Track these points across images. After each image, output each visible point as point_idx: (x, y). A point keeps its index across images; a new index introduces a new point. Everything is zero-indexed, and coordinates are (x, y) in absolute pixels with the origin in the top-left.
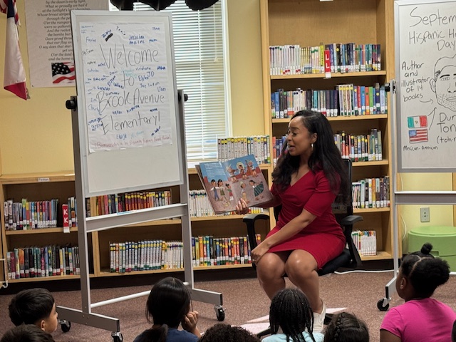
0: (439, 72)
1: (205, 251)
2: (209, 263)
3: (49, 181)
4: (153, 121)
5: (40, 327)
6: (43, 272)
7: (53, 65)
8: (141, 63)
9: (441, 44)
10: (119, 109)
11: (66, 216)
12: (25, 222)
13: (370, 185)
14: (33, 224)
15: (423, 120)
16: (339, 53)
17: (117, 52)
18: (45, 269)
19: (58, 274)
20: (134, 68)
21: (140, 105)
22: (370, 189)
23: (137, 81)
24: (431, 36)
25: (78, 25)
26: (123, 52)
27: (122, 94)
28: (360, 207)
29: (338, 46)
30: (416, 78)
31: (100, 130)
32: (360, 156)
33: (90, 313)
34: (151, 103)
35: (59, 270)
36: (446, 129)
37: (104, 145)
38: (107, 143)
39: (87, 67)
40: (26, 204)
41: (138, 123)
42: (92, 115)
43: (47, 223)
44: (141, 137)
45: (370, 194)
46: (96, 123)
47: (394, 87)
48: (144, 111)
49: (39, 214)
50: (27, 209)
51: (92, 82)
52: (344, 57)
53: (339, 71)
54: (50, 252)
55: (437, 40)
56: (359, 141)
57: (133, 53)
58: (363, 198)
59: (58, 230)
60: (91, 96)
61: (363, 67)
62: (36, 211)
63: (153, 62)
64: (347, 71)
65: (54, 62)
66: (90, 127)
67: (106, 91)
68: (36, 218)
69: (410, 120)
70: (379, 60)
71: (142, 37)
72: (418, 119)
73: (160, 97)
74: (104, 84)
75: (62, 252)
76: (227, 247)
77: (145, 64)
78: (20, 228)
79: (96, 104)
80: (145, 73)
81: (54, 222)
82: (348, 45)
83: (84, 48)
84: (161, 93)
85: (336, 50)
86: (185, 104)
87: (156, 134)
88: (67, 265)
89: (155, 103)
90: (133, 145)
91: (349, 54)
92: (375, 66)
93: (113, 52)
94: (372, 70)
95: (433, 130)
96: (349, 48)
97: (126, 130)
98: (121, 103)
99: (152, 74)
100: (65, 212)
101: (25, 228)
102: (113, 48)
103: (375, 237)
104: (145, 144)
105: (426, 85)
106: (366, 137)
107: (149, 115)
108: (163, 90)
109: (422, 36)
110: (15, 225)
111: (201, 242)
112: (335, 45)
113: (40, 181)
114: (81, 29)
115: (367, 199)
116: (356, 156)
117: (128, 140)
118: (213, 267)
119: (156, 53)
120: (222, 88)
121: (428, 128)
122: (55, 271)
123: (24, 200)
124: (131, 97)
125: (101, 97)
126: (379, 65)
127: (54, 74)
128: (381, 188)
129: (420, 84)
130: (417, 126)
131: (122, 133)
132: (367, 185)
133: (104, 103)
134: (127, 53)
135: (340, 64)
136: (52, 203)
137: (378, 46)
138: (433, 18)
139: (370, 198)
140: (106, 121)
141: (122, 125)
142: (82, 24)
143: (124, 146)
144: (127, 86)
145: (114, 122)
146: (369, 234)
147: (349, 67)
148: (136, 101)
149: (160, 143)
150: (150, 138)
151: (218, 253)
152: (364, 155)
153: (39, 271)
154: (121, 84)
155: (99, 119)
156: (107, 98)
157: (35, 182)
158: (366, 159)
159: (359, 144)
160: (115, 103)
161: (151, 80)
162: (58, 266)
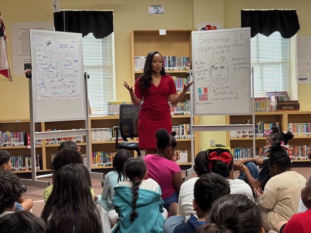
0: (213, 66)
1: (101, 159)
2: (102, 165)
3: (20, 122)
4: (71, 87)
5: (3, 168)
6: (16, 168)
7: (25, 65)
8: (65, 58)
9: (214, 52)
10: (53, 79)
11: (29, 140)
12: (8, 143)
13: (184, 127)
14: (12, 144)
15: (206, 90)
16: (169, 61)
17: (53, 52)
18: (17, 167)
19: (24, 170)
20: (62, 60)
21: (64, 78)
22: (184, 129)
23: (63, 66)
24: (209, 49)
25: (33, 36)
26: (56, 52)
27: (55, 73)
28: (179, 138)
29: (169, 58)
30: (202, 69)
31: (43, 89)
32: (179, 112)
33: (36, 180)
34: (70, 78)
35: (25, 168)
36: (216, 94)
37: (45, 97)
38: (47, 96)
39: (37, 57)
40: (8, 133)
41: (63, 87)
42: (39, 82)
43: (19, 143)
44: (65, 94)
45: (184, 131)
46: (41, 85)
47: (192, 74)
48: (67, 82)
49: (15, 139)
50: (9, 136)
51: (40, 65)
52: (172, 63)
53: (169, 69)
54: (20, 158)
55: (212, 50)
56: (179, 105)
57: (61, 53)
58: (181, 134)
59: (25, 147)
60: (39, 72)
61: (181, 68)
62: (14, 137)
63: (72, 58)
64: (173, 70)
65: (26, 63)
66: (38, 87)
67: (47, 70)
68: (14, 141)
69: (200, 90)
70: (189, 65)
71: (66, 45)
72: (203, 89)
73: (75, 75)
74: (46, 67)
75: (27, 159)
76: (112, 157)
77: (68, 58)
78: (5, 145)
79: (41, 76)
80: (67, 63)
81: (23, 143)
82: (174, 57)
83: (36, 49)
84: (76, 73)
85: (167, 59)
86: (88, 80)
87: (72, 93)
88: (29, 165)
89: (72, 78)
90: (60, 98)
91: (174, 62)
92: (187, 68)
93: (51, 51)
94: (186, 70)
95: (210, 95)
96: (174, 59)
97: (56, 90)
98: (54, 77)
99: (71, 64)
100: (28, 138)
101: (7, 146)
102: (51, 49)
103: (187, 154)
104: (67, 98)
105: (207, 72)
106: (182, 103)
107: (69, 84)
108: (77, 72)
109: (205, 49)
110: (2, 144)
111: (98, 154)
112: (167, 57)
113: (16, 122)
114: (35, 39)
115: (183, 134)
116: (178, 112)
117: (58, 95)
118: (104, 167)
119: (73, 53)
120: (112, 79)
121: (208, 93)
122: (23, 168)
123: (8, 132)
124: (60, 74)
125: (44, 73)
126: (189, 67)
127: (25, 69)
128: (190, 129)
129: (204, 72)
130: (203, 92)
131: (55, 92)
132: (183, 127)
133: (46, 76)
134: (58, 52)
135: (169, 66)
136: (22, 133)
137: (189, 58)
138: (210, 40)
139: (184, 133)
140: (47, 85)
141: (55, 88)
142: (35, 36)
143: (56, 98)
144: (58, 68)
145: (51, 86)
146: (184, 152)
147: (174, 68)
148: (63, 76)
149: (74, 98)
150: (69, 95)
151: (107, 161)
152: (181, 112)
153: (15, 168)
154: (55, 67)
155: (43, 84)
156: (47, 73)
157: (13, 122)
158: (183, 114)
159: (179, 106)
160: (52, 76)
161: (70, 67)
162: (24, 166)
